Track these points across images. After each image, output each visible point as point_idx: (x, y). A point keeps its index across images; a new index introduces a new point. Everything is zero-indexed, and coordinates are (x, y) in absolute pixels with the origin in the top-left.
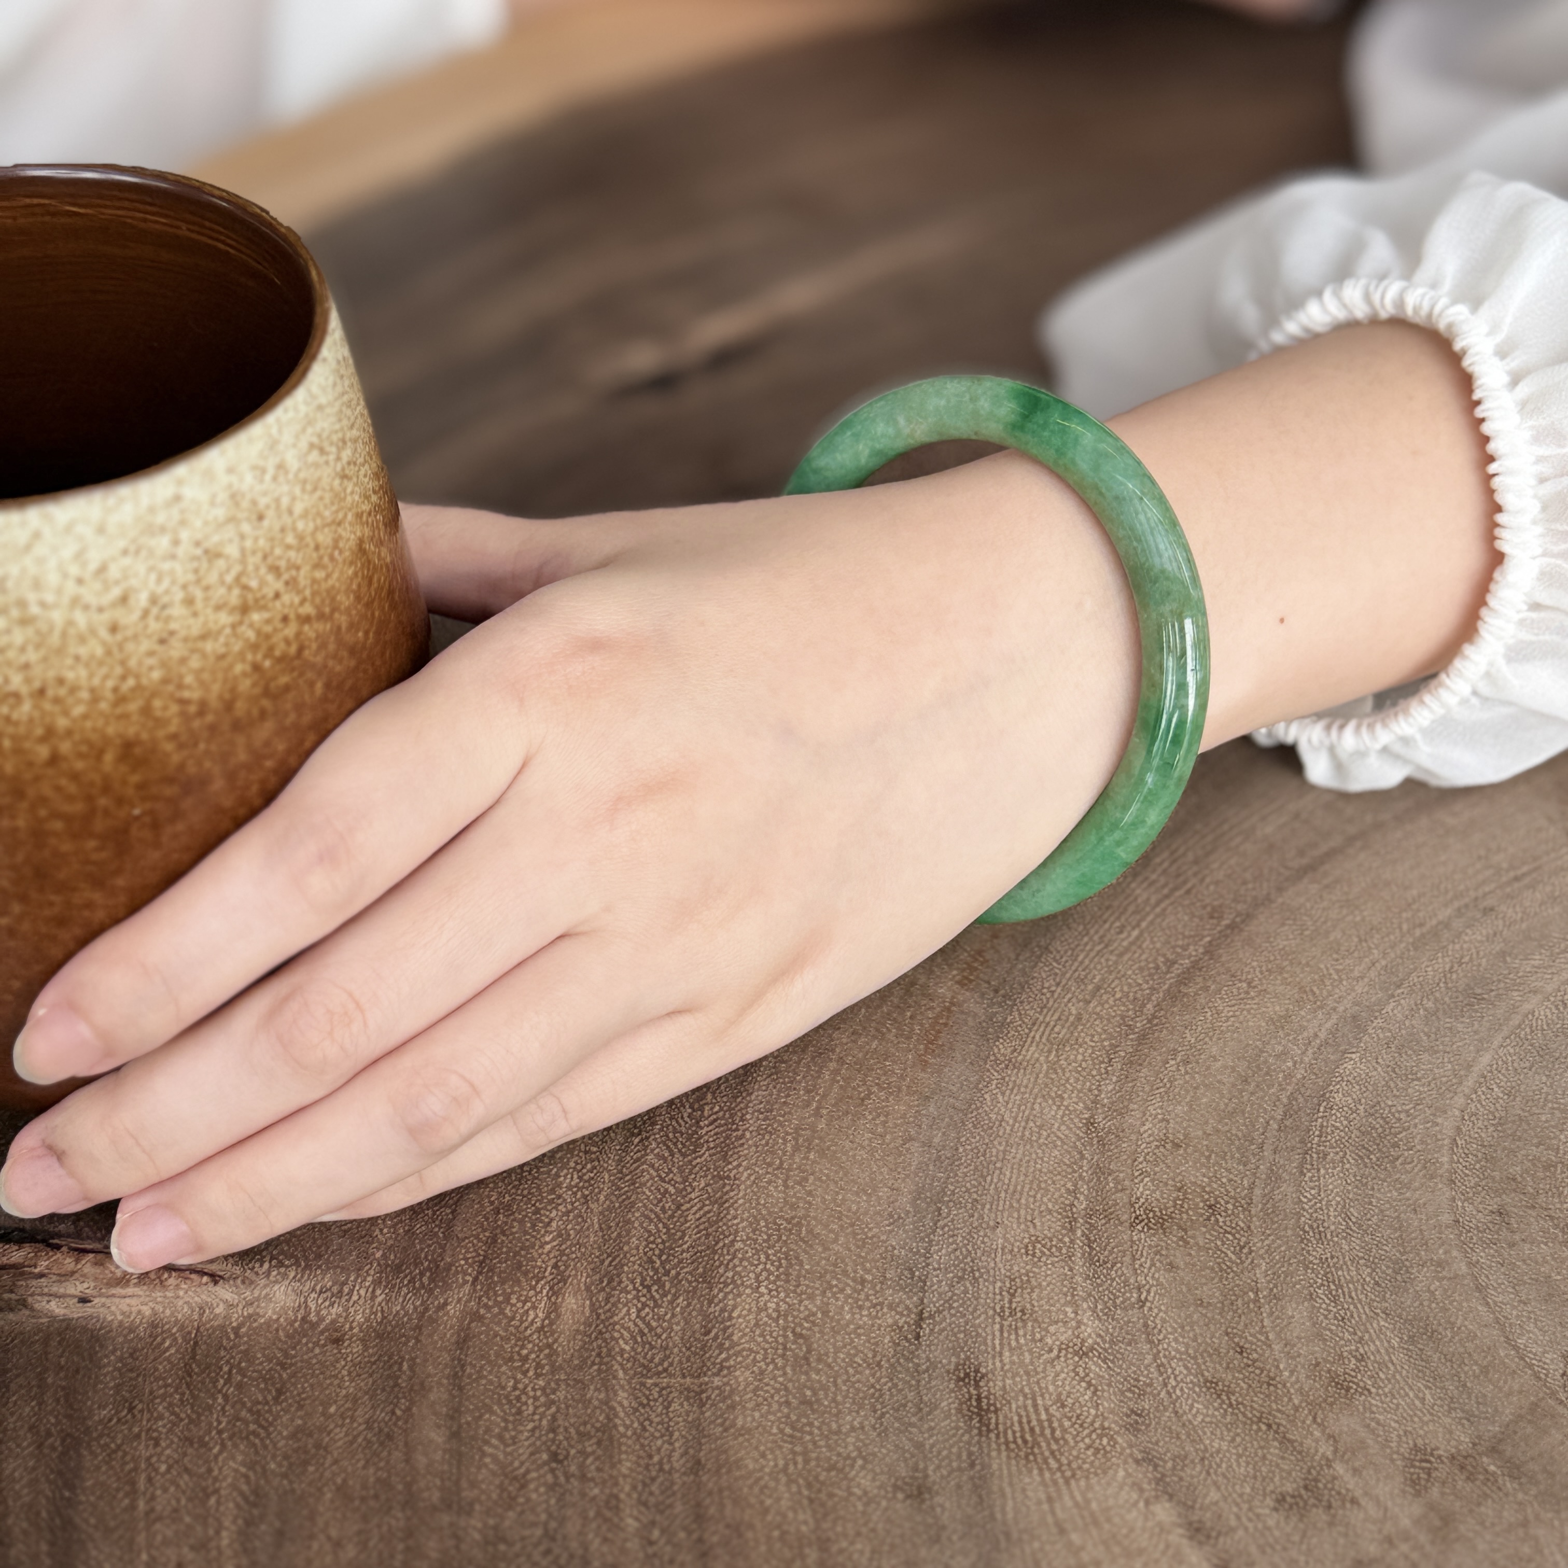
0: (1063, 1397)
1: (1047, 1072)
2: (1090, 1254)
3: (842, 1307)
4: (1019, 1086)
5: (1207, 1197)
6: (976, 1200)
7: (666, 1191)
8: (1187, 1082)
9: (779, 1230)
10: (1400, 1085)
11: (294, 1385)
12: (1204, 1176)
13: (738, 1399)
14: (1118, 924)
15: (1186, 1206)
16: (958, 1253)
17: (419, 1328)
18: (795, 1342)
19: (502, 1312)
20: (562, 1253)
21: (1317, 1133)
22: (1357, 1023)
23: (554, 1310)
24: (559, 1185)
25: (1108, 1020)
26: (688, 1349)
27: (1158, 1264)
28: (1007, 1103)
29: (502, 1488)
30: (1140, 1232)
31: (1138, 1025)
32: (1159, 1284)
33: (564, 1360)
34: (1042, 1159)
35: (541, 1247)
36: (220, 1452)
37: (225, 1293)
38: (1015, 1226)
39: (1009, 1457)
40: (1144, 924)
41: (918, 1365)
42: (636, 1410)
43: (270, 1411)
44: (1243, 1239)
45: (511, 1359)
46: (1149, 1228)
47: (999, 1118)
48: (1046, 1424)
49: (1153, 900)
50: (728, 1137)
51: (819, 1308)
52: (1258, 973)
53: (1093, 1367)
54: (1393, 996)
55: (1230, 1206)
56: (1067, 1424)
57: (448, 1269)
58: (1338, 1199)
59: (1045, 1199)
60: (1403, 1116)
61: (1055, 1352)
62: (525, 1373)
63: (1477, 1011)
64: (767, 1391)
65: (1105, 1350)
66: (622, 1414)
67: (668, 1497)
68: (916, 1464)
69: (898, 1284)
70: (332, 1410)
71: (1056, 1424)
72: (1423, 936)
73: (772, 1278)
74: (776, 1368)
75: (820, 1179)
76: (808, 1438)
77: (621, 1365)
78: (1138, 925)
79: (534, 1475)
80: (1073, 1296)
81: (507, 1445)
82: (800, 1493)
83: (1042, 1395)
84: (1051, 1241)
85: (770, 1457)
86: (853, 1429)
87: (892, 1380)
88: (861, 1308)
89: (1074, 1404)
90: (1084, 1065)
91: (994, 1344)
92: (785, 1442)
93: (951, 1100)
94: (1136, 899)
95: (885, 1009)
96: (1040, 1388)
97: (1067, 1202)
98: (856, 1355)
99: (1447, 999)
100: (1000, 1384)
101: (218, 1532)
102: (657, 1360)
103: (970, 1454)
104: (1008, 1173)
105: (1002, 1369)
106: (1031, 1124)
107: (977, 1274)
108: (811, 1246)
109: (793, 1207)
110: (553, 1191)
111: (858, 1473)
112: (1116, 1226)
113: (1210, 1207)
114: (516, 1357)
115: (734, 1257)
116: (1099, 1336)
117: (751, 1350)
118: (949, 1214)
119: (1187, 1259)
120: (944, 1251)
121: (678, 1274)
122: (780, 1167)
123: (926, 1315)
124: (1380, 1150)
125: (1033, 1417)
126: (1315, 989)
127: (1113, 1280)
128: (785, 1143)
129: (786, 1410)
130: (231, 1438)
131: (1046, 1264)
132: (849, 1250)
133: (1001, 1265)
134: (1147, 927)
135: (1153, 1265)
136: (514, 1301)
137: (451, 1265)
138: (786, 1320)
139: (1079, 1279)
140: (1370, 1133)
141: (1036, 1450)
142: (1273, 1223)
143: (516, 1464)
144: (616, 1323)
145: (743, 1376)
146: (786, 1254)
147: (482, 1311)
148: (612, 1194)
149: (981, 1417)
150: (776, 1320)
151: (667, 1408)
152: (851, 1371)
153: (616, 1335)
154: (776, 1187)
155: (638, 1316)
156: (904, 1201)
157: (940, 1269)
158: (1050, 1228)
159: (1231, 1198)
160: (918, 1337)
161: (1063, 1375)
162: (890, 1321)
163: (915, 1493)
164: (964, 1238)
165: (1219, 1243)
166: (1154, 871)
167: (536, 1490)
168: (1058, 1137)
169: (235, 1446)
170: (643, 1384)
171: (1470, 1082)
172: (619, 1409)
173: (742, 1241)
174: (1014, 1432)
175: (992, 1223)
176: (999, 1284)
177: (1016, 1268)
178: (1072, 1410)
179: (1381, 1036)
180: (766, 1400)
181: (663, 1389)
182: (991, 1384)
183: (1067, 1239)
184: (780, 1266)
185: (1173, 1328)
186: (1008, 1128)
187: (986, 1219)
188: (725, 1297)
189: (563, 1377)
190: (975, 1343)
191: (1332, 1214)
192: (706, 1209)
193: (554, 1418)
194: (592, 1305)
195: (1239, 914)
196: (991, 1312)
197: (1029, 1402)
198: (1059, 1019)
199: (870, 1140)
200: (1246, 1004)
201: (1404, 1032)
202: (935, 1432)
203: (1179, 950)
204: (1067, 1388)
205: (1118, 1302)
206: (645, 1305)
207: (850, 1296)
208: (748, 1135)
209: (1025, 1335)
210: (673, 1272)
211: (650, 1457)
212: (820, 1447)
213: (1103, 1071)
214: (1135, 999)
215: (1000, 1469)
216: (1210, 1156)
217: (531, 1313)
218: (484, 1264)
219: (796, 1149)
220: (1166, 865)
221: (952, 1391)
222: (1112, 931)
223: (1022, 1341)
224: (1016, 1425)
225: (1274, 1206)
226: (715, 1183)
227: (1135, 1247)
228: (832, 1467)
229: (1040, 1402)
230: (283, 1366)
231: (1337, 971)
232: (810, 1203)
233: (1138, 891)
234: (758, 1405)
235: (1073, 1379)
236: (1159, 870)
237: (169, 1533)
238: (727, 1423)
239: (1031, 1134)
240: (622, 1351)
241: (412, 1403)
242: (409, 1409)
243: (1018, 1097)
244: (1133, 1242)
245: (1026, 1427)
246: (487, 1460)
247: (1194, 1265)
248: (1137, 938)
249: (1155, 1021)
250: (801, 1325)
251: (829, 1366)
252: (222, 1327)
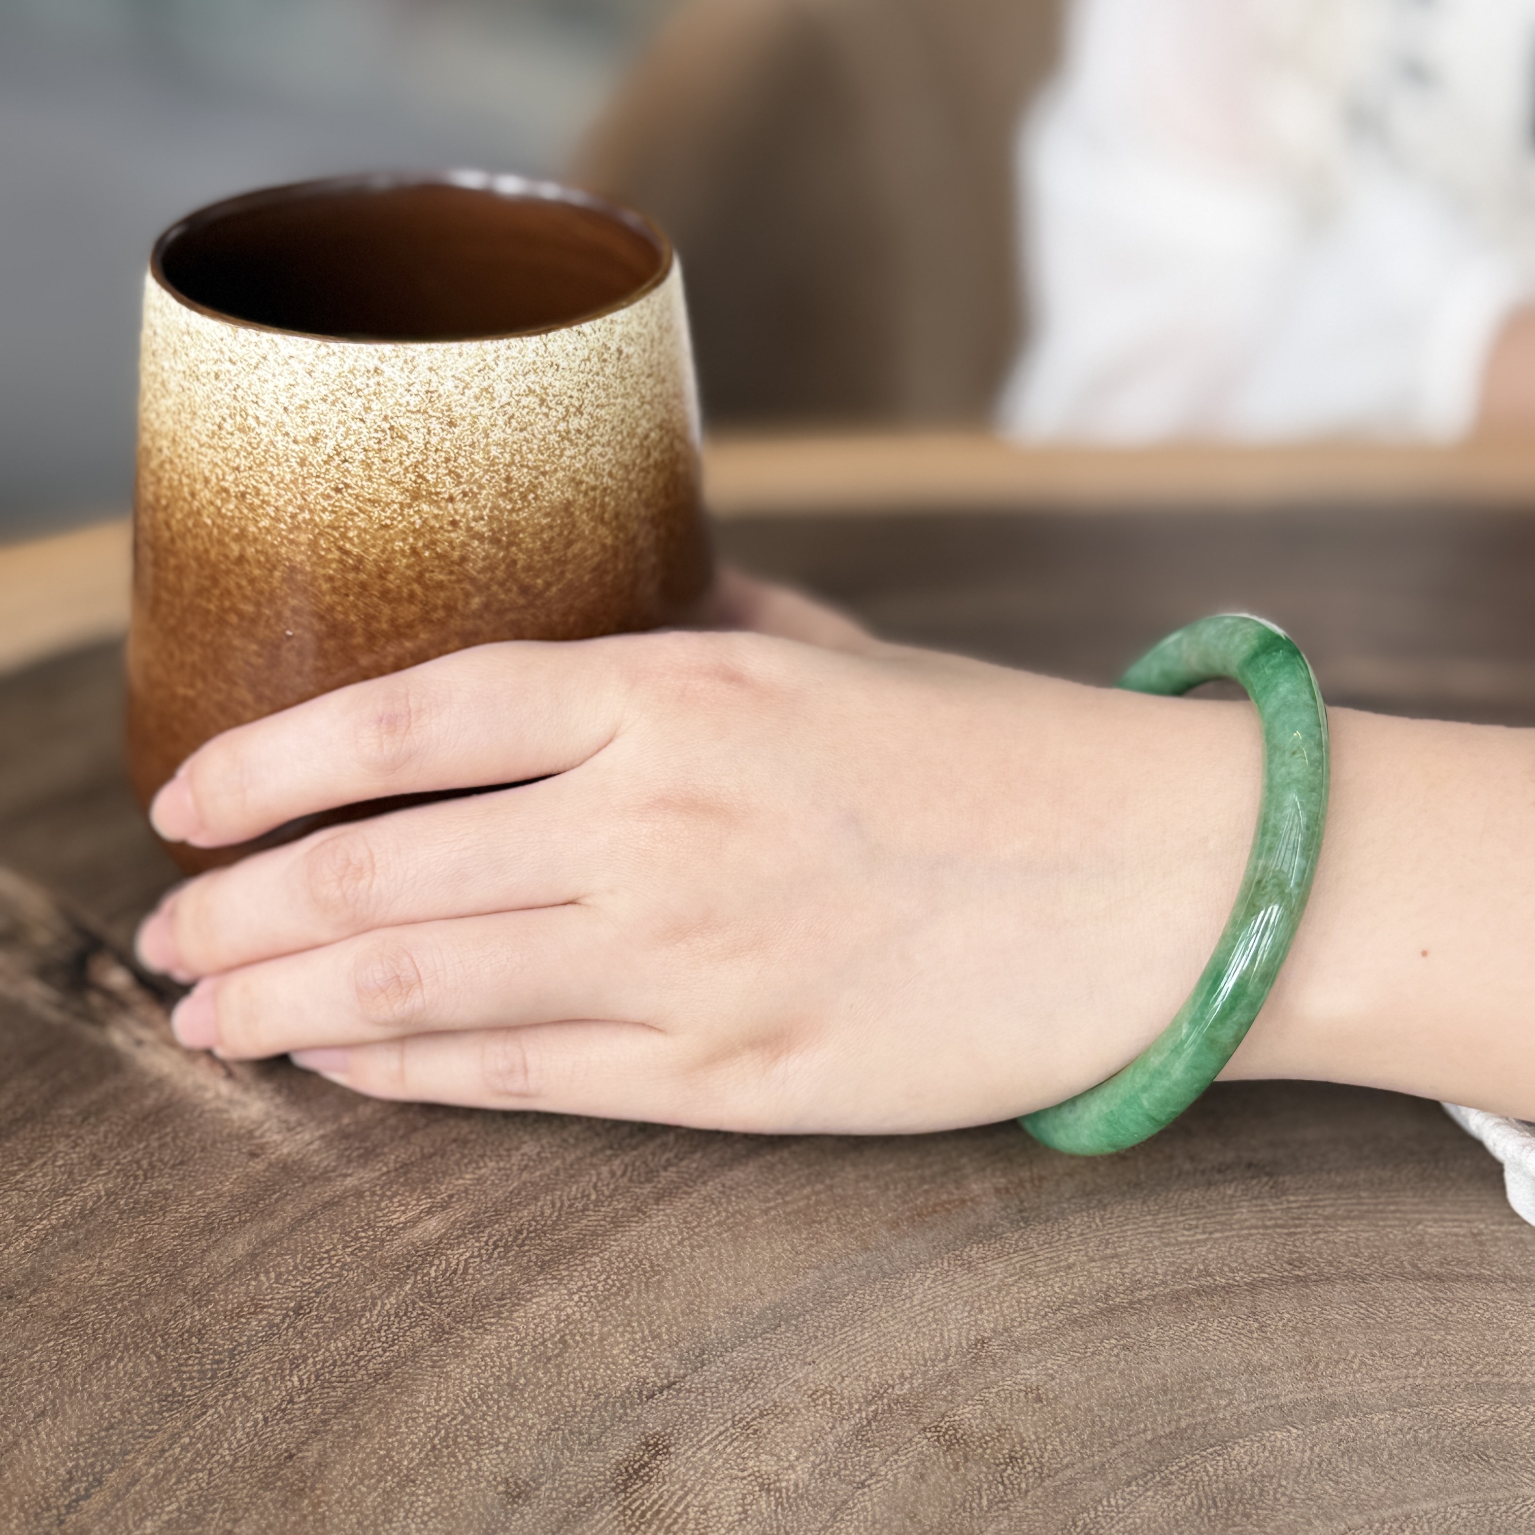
0: (711, 1507)
1: (993, 1288)
2: (863, 1427)
3: (618, 1343)
4: (955, 1283)
5: (1018, 1448)
6: (816, 1337)
7: (588, 1196)
8: (1108, 1362)
9: (637, 1267)
10: (1313, 1475)
11: (195, 1164)
12: (1035, 1433)
13: (467, 1353)
14: (1194, 1222)
15: (990, 1444)
16: (755, 1363)
17: (315, 1178)
18: (554, 1344)
19: (379, 1203)
20: (466, 1191)
21: (1183, 1464)
22: (1330, 1409)
23: (414, 1222)
24: (518, 1149)
25: (1094, 1282)
26: (473, 1300)
27: (912, 1469)
28: (930, 1288)
29: (240, 1305)
30: (926, 1437)
31: (1118, 1300)
32: (895, 1483)
33: (381, 1256)
34: (908, 1341)
35: (457, 1179)
36: (104, 1175)
37: (224, 1088)
38: (825, 1372)
39: (616, 1518)
40: (1217, 1235)
41: (626, 1414)
42: (389, 1315)
43: (160, 1170)
44: (1011, 1497)
45: (347, 1234)
46: (938, 1440)
47: (910, 1294)
48: (675, 1515)
49: (1247, 1224)
50: (678, 1188)
51: (601, 1334)
52: (1281, 1324)
53: (762, 1503)
54: (1395, 1410)
55: (1030, 1468)
56: (691, 1526)
57: (377, 1156)
58: (1138, 1521)
59: (874, 1370)
60: (1283, 1500)
61: (746, 1474)
62: (344, 1247)
63: (1467, 1466)
64: (494, 1362)
65: (788, 1497)
66: (376, 1312)
67: (340, 1382)
68: (541, 1476)
69: (682, 1356)
70: (199, 1193)
71: (681, 1521)
72: (1488, 1384)
73: (592, 1294)
74: (519, 1352)
75: (711, 1254)
76: (485, 1408)
77: (415, 1282)
78: (1211, 1233)
79: (271, 1311)
80: (811, 1445)
81: (277, 1282)
82: (432, 1439)
83: (696, 1495)
84: (843, 1399)
85: (442, 1403)
86: (523, 1425)
87: (594, 1411)
88: (632, 1352)
89: (714, 1516)
90: (1031, 1300)
91: (704, 1438)
92: (465, 1400)
93: (885, 1261)
94: (1234, 1214)
95: (911, 1174)
96: (701, 1490)
97: (891, 1382)
98: (589, 1380)
99: (1448, 1442)
100: (673, 1466)
101: (41, 1219)
102: (443, 1294)
103: (590, 1496)
104: (867, 1335)
105: (688, 1458)
106: (931, 1314)
107: (752, 1385)
108: (647, 1291)
109: (668, 1259)
110: (509, 1150)
111: (491, 1453)
112: (910, 1422)
113: (1011, 1458)
114: (352, 1234)
115: (583, 1264)
116: (796, 1485)
117: (517, 1329)
118: (782, 1333)
119: (943, 1482)
120: (745, 1355)
121: (529, 1251)
122: (692, 1229)
123: (677, 1386)
124: (1227, 1511)
125: (671, 1504)
126: (1322, 1365)
127: (858, 1455)
128: (714, 1216)
129: (491, 1382)
130: (119, 1171)
131: (817, 1412)
132: (673, 1310)
133: (778, 1390)
134: (1217, 1239)
135: (907, 1466)
136: (395, 1200)
137: (384, 1154)
138: (567, 1327)
139: (831, 1438)
140: (1234, 1493)
141: (643, 1527)
142: (1055, 1501)
143: (268, 1297)
144: (446, 1255)
145: (490, 1341)
146: (623, 1285)
147: (367, 1193)
148: (548, 1176)
149: (630, 1477)
150: (559, 1321)
151: (410, 1327)
152: (572, 1387)
153: (436, 1262)
154: (671, 1239)
155: (466, 1260)
156: (757, 1306)
157: (727, 1364)
158: (853, 1390)
159: (1040, 1462)
160: (651, 1396)
161: (731, 1493)
162: (643, 1374)
163: (515, 1494)
164: (773, 1355)
165: (985, 1486)
166: (1275, 1204)
167: (260, 1321)
168: (941, 1335)
169: (116, 1177)
170: (414, 1303)
171: (1386, 1514)
172: (378, 1308)
173: (602, 1259)
174: (642, 1504)
175: (809, 1360)
176: (761, 1402)
177: (789, 1400)
178: (708, 1520)
179: (1343, 1431)
180: (486, 1365)
181: (424, 1314)
182: (667, 1462)
183: (856, 1406)
184: (608, 1290)
185: (866, 1518)
186: (908, 1305)
187: (809, 1353)
188: (541, 1286)
189: (367, 1265)
190: (689, 1427)
191: (1117, 1527)
192: (602, 1223)
193: (330, 1285)
194: (445, 1234)
195: (1320, 1273)
196: (730, 1416)
197: (681, 1493)
198: (1051, 1258)
199: (784, 1250)
200: (1239, 1339)
201: (1370, 1441)
202: (582, 1465)
203: (1226, 1269)
204: (723, 1503)
205: (843, 1472)
206: (480, 1255)
207: (634, 1340)
208: (695, 1195)
209: (735, 1448)
210: (526, 1248)
211: (360, 1350)
212: (485, 1420)
213: (1042, 1313)
214: (1140, 1281)
215: (598, 1521)
216: (1058, 1424)
217: (398, 1214)
218: (404, 1168)
219: (719, 1224)
220: (1294, 1205)
221: (630, 1448)
222: (1181, 1225)
223: (729, 1450)
224: (650, 1501)
225: (1069, 1491)
226: (632, 1210)
227: (908, 1445)
228: (477, 1439)
229: (689, 1498)
230: (203, 1149)
231: (1363, 1363)
232: (683, 1263)
233: (1244, 1210)
234: (476, 1366)
235: (736, 1500)
236: (1285, 1206)
237: (16, 1201)
238: (441, 1363)
239: (921, 1321)
240: (428, 1274)
241: (251, 1220)
242: (245, 1222)
243: (944, 1291)
244: (910, 1440)
245: (656, 1507)
246: (253, 1283)
247: (942, 1487)
248: (1198, 1241)
249: (1138, 1306)
250: (573, 1336)
251: (559, 1375)
252: (195, 1106)
